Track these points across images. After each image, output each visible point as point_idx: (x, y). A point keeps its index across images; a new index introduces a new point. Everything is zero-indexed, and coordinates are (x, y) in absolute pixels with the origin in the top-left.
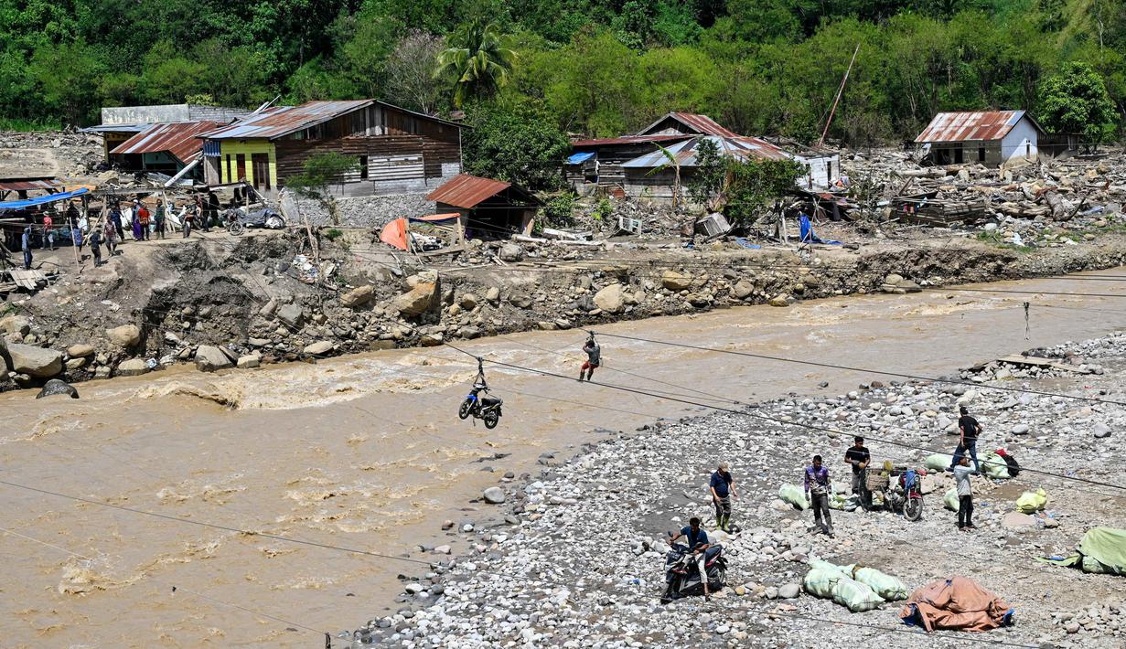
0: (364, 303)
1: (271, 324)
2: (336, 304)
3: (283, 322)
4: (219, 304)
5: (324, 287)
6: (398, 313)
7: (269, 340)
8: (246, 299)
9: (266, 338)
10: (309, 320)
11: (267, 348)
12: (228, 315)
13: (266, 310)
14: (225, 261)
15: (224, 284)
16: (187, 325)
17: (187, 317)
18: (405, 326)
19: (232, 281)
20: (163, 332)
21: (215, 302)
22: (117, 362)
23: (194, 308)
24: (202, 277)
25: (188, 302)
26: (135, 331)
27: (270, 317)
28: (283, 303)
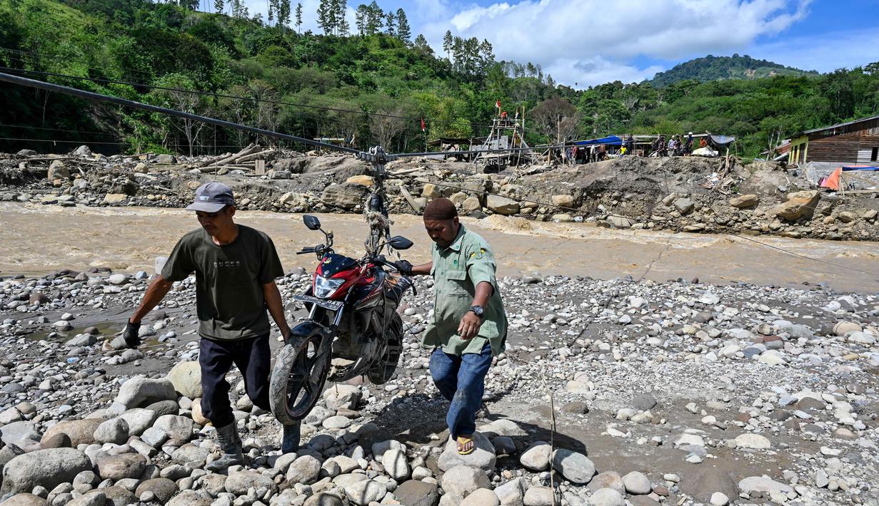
0: (751, 205)
1: (668, 209)
2: (725, 204)
3: (677, 208)
4: (639, 193)
5: (718, 192)
6: (775, 216)
7: (664, 218)
8: (657, 192)
9: (662, 216)
10: (698, 210)
11: (661, 222)
12: (642, 200)
13: (666, 200)
14: (656, 170)
15: (646, 182)
16: (615, 202)
17: (616, 198)
18: (776, 224)
19: (652, 181)
20: (598, 205)
21: (636, 192)
22: (552, 213)
23: (621, 193)
24: (632, 177)
25: (618, 190)
26: (568, 199)
27: (668, 204)
28: (679, 197)
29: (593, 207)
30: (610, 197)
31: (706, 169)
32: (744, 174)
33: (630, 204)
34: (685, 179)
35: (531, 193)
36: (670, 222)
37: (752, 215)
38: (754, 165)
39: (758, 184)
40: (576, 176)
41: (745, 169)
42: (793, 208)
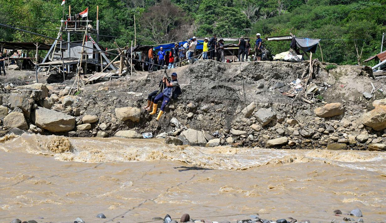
0: (336, 114)
2: (309, 113)
3: (257, 120)
4: (217, 103)
5: (302, 100)
6: (362, 126)
7: (244, 132)
8: (235, 102)
9: (242, 130)
10: (281, 122)
11: (242, 137)
12: (220, 111)
13: (245, 111)
14: (235, 77)
15: (224, 91)
16: (190, 115)
17: (191, 110)
18: (363, 135)
19: (230, 89)
20: (171, 118)
21: (213, 102)
22: (115, 130)
23: (197, 104)
24: (208, 84)
25: (193, 100)
26: (134, 111)
27: (249, 115)
28: (260, 107)
29: (164, 121)
30: (185, 108)
31: (289, 75)
32: (329, 80)
33: (207, 117)
34: (266, 86)
35: (91, 106)
36: (251, 136)
37: (338, 126)
38: (338, 70)
39: (343, 91)
40: (145, 85)
41: (330, 75)
42: (378, 116)
